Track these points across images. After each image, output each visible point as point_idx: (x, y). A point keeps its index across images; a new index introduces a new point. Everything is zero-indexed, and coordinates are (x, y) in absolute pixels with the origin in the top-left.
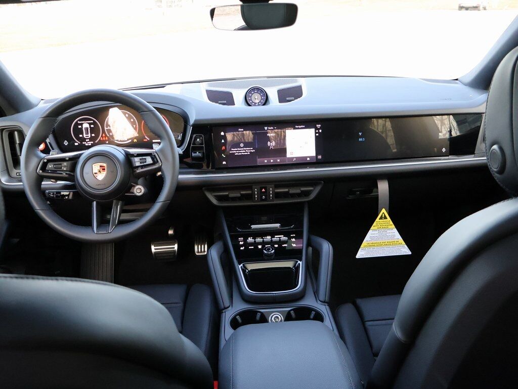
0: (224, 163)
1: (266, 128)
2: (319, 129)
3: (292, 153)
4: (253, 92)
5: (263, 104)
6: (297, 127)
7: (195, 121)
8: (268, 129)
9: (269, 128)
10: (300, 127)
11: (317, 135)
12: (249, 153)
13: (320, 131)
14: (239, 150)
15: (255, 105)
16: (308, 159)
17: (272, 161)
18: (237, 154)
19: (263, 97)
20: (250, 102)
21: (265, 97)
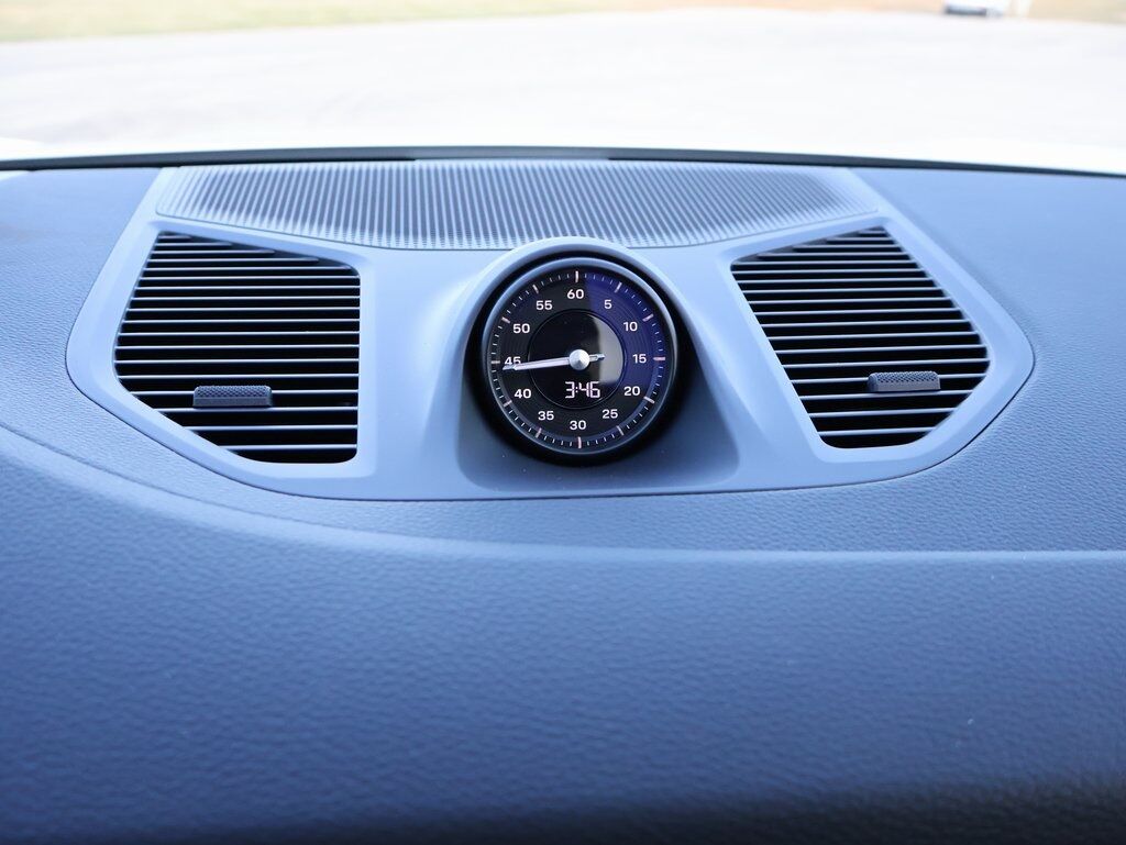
19: (641, 358)
20: (519, 394)
21: (668, 352)
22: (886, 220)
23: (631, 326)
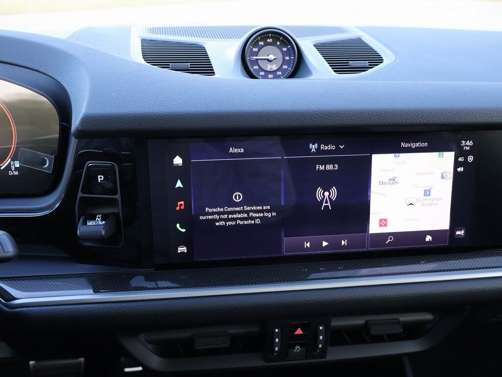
0: (182, 249)
1: (313, 147)
2: (465, 154)
3: (383, 222)
4: (261, 43)
5: (287, 74)
6: (407, 145)
7: (86, 119)
8: (318, 149)
9: (322, 147)
10: (414, 145)
11: (460, 169)
12: (258, 221)
13: (470, 159)
14: (229, 213)
15: (265, 77)
16: (428, 238)
17: (325, 244)
18: (222, 223)
19: (287, 58)
20: (255, 67)
21: (294, 56)
22: (362, 36)
23: (285, 49)
